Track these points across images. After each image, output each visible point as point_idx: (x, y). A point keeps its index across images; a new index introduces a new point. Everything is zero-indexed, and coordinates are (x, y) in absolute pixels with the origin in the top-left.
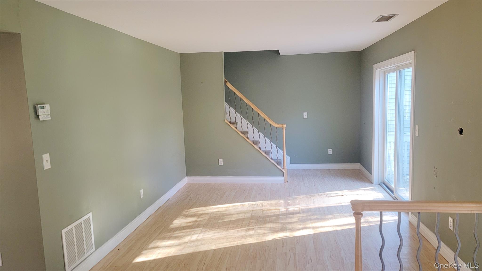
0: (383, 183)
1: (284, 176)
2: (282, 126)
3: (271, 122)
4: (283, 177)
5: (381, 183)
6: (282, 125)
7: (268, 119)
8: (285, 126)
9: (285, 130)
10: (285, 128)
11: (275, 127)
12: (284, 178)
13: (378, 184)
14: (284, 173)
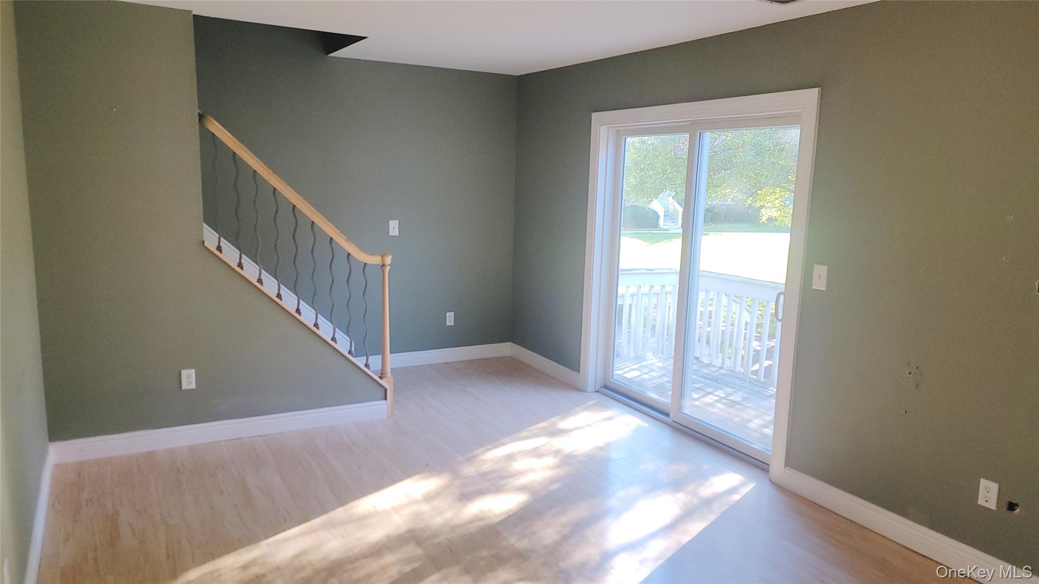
0: (606, 387)
1: (386, 399)
2: (383, 261)
3: (350, 248)
4: (384, 402)
5: (601, 387)
6: (382, 256)
7: (344, 239)
8: (388, 260)
9: (389, 270)
10: (389, 265)
11: (362, 262)
12: (387, 404)
13: (594, 391)
14: (386, 390)
